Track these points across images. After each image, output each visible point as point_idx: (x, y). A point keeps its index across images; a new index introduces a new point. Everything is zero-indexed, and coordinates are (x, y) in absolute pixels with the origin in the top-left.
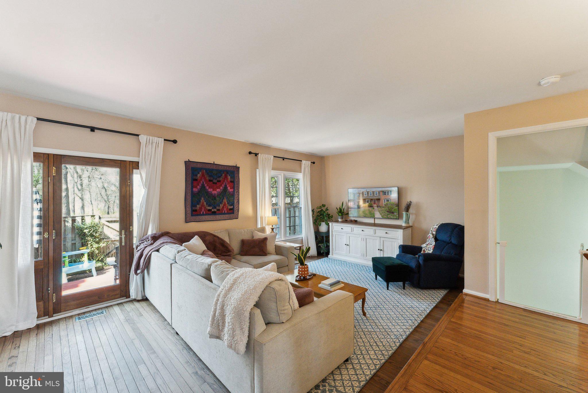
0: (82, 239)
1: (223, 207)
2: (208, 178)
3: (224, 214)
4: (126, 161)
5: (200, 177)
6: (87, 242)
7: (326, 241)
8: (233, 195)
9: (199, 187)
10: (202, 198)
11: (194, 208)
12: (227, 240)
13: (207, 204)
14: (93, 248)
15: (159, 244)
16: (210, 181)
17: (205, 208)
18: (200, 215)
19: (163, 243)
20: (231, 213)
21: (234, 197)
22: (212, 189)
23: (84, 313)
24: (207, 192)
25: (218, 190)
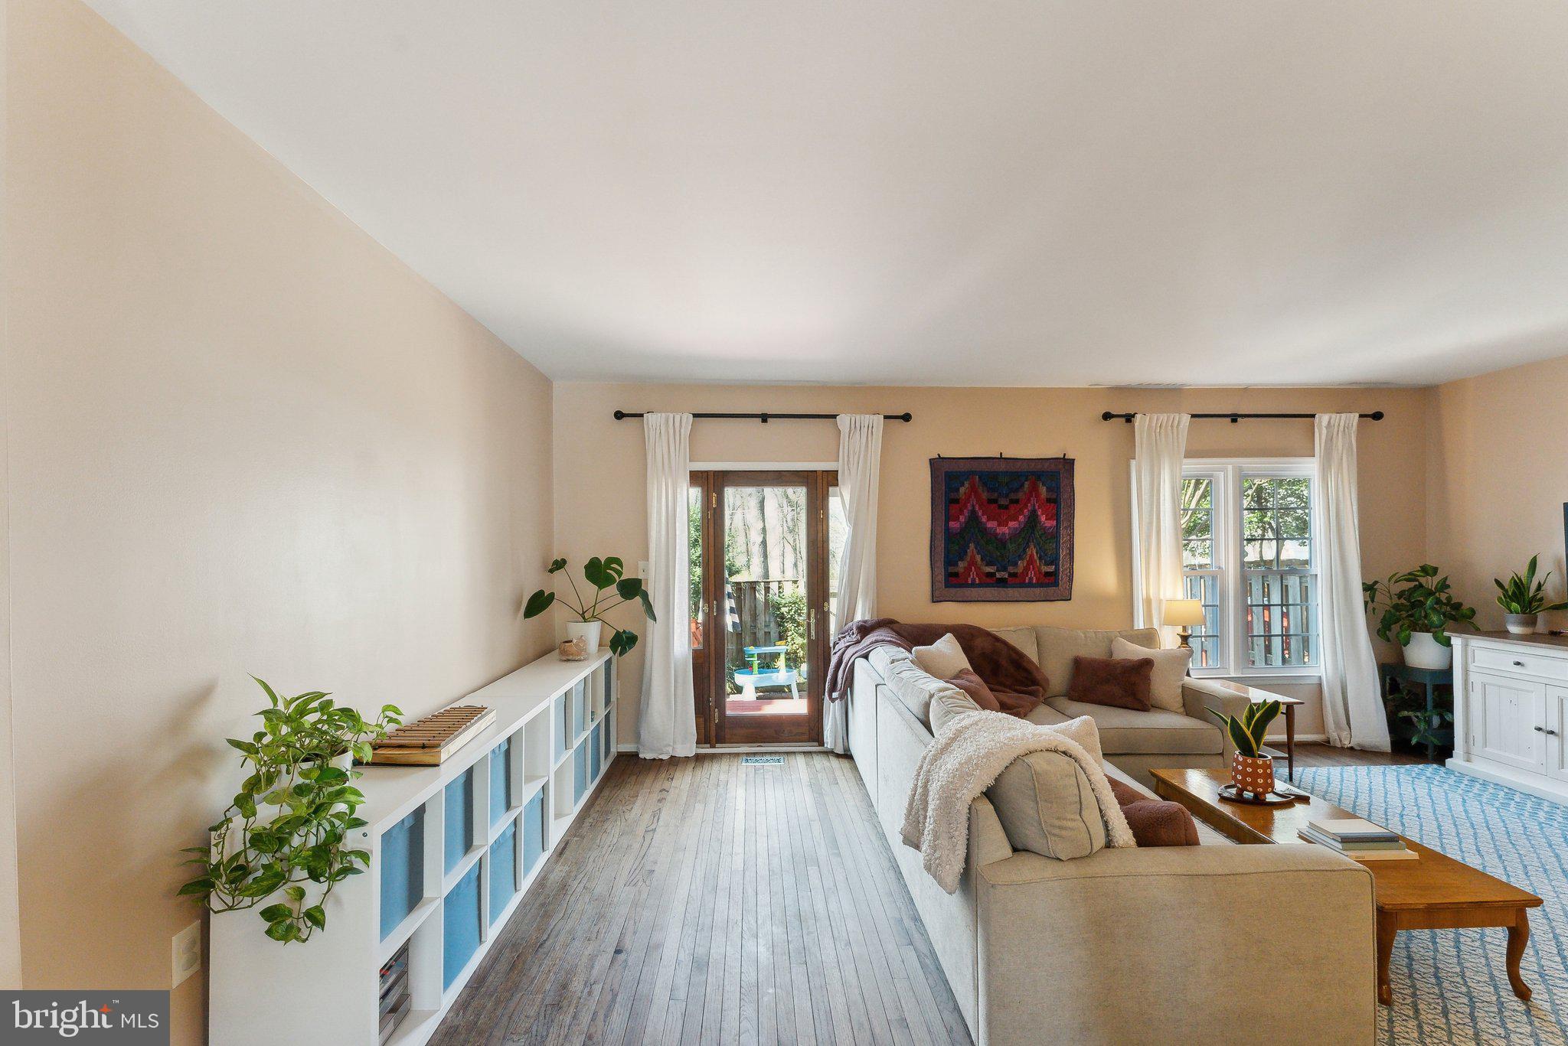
0: (780, 625)
1: (1027, 569)
2: (985, 496)
3: (1030, 585)
4: (816, 471)
5: (965, 493)
6: (786, 631)
7: (1436, 706)
8: (1055, 536)
9: (962, 519)
10: (972, 546)
11: (951, 569)
12: (1031, 652)
13: (982, 559)
14: (794, 645)
15: (868, 643)
16: (991, 501)
17: (978, 569)
18: (965, 585)
19: (877, 641)
20: (1047, 585)
21: (1058, 543)
22: (995, 523)
23: (755, 754)
24: (984, 531)
25: (1012, 524)
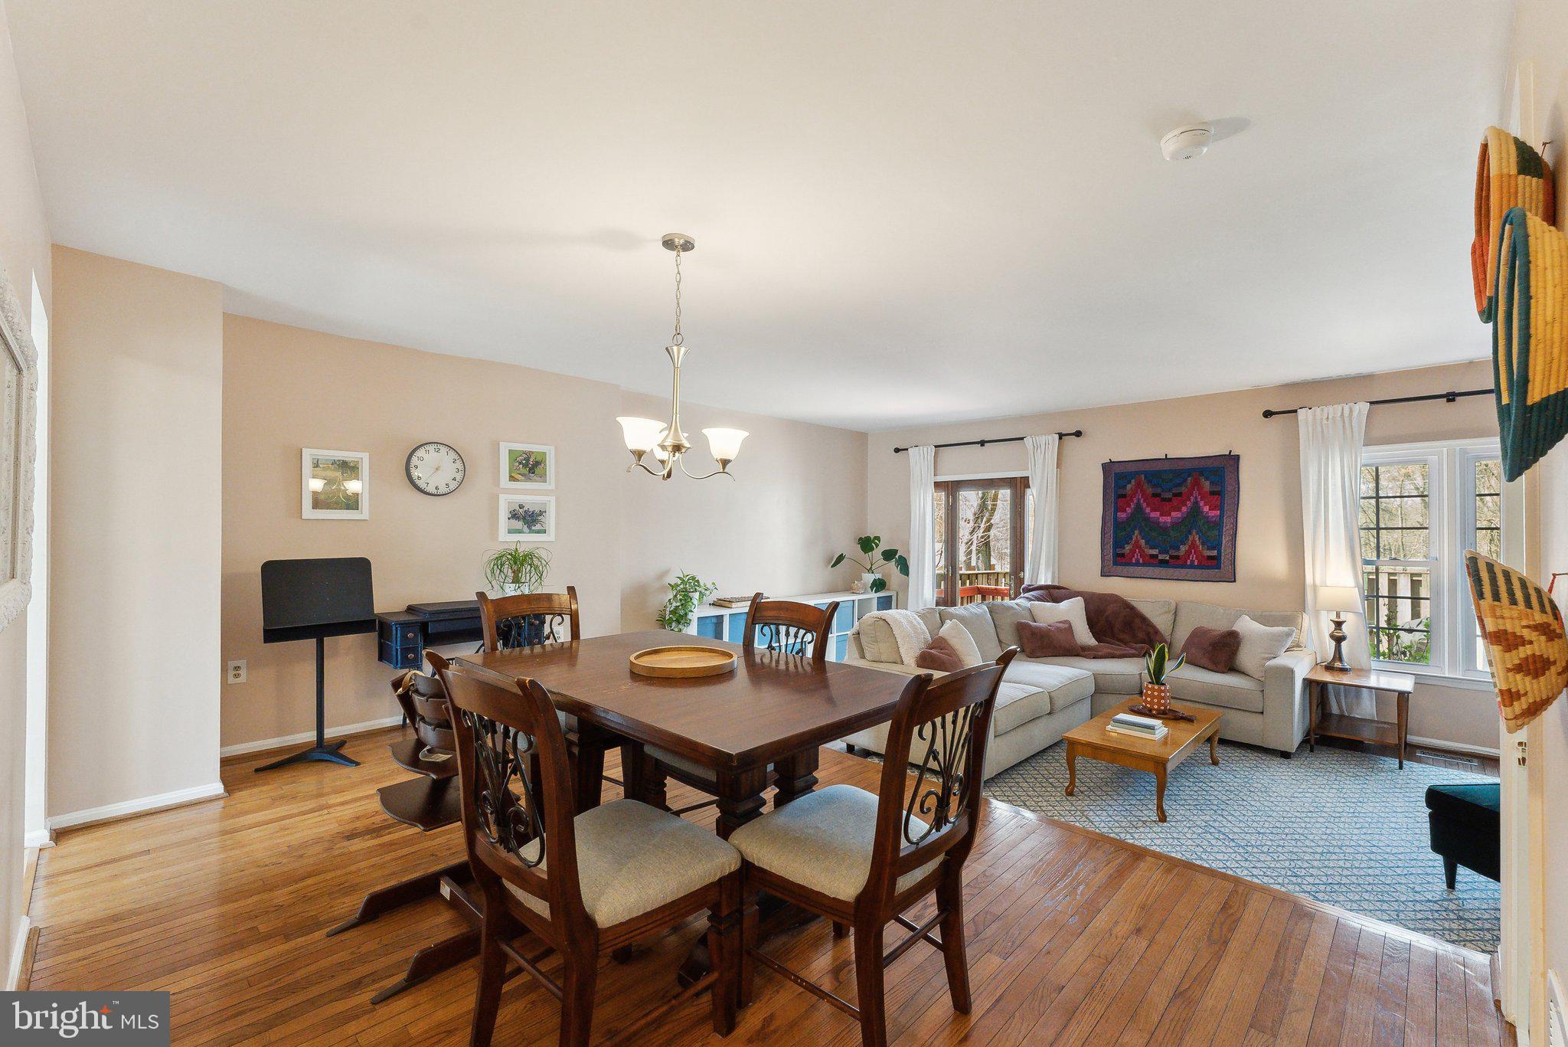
1: (1189, 552)
2: (1150, 490)
3: (1191, 567)
4: (1015, 478)
5: (1132, 489)
9: (1129, 510)
10: (1136, 532)
11: (1119, 551)
13: (1146, 544)
16: (1155, 495)
17: (1142, 551)
18: (1132, 564)
20: (1210, 568)
22: (1159, 513)
24: (1147, 519)
25: (1174, 514)
